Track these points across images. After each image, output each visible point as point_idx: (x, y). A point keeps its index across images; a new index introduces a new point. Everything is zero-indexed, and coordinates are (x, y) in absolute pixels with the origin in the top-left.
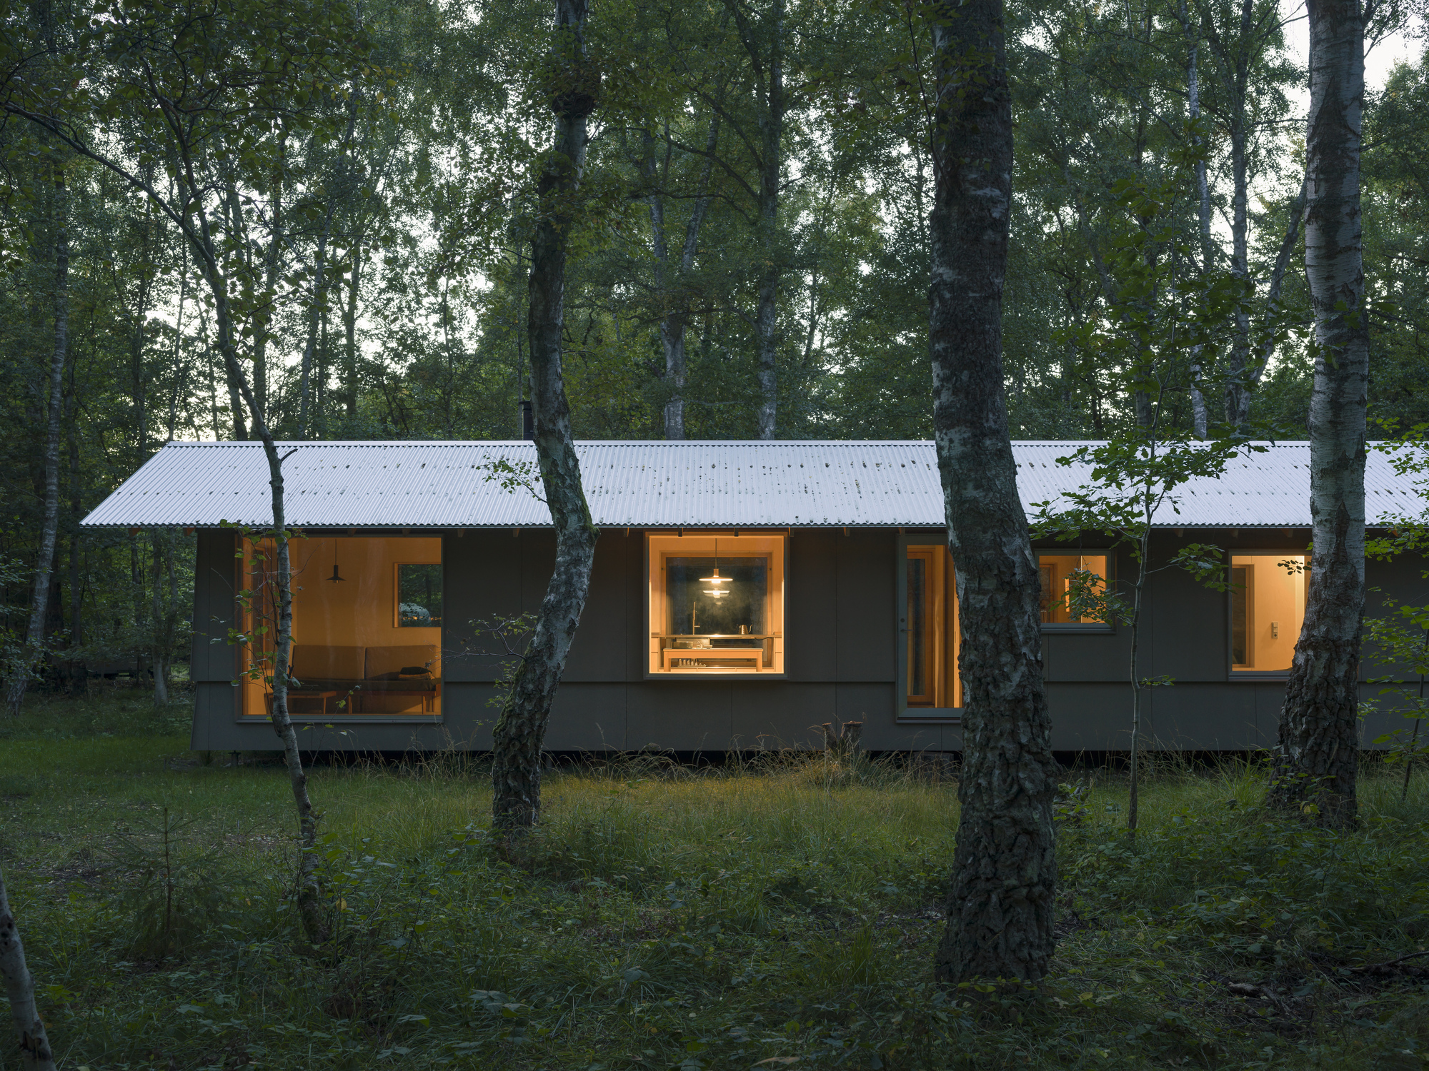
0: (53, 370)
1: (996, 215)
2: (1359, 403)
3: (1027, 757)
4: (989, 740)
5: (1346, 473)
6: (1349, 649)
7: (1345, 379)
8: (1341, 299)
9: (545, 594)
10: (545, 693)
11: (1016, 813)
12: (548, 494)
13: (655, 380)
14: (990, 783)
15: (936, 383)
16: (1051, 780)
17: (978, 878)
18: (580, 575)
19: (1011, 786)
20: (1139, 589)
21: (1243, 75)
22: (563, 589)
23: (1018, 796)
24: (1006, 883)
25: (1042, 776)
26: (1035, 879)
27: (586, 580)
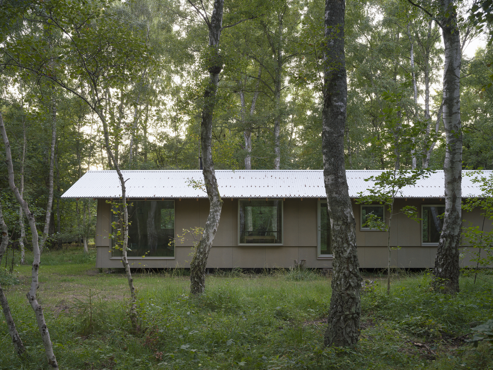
0: (52, 147)
1: (342, 111)
2: (459, 161)
3: (352, 275)
4: (340, 270)
5: (455, 183)
6: (457, 238)
7: (455, 154)
8: (454, 129)
9: (206, 221)
10: (206, 252)
11: (348, 292)
12: (207, 190)
13: (242, 150)
14: (341, 283)
15: (324, 162)
16: (359, 282)
17: (337, 312)
18: (217, 215)
19: (347, 284)
20: (390, 220)
21: (428, 52)
22: (212, 220)
23: (349, 287)
24: (345, 313)
25: (357, 281)
26: (354, 312)
27: (219, 217)
